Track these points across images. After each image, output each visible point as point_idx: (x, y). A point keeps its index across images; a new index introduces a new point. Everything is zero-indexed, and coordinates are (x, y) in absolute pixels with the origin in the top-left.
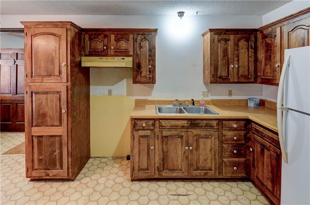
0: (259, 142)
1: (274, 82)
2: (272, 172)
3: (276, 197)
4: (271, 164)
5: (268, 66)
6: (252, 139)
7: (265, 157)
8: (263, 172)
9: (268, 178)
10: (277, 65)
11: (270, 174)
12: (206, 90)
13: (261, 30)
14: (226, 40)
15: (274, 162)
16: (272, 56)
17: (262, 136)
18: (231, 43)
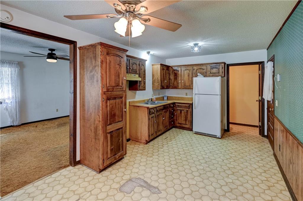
0: (179, 110)
1: (178, 88)
2: (185, 117)
3: (187, 125)
4: (185, 114)
5: (175, 82)
6: (176, 110)
7: (182, 113)
8: (181, 119)
9: (183, 120)
10: (180, 81)
11: (184, 118)
12: (153, 93)
13: (171, 67)
14: (164, 70)
15: (186, 114)
16: (177, 78)
17: (181, 107)
18: (165, 71)
